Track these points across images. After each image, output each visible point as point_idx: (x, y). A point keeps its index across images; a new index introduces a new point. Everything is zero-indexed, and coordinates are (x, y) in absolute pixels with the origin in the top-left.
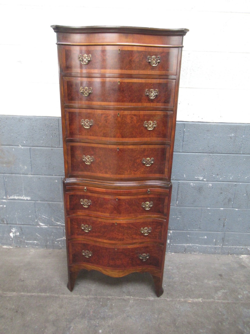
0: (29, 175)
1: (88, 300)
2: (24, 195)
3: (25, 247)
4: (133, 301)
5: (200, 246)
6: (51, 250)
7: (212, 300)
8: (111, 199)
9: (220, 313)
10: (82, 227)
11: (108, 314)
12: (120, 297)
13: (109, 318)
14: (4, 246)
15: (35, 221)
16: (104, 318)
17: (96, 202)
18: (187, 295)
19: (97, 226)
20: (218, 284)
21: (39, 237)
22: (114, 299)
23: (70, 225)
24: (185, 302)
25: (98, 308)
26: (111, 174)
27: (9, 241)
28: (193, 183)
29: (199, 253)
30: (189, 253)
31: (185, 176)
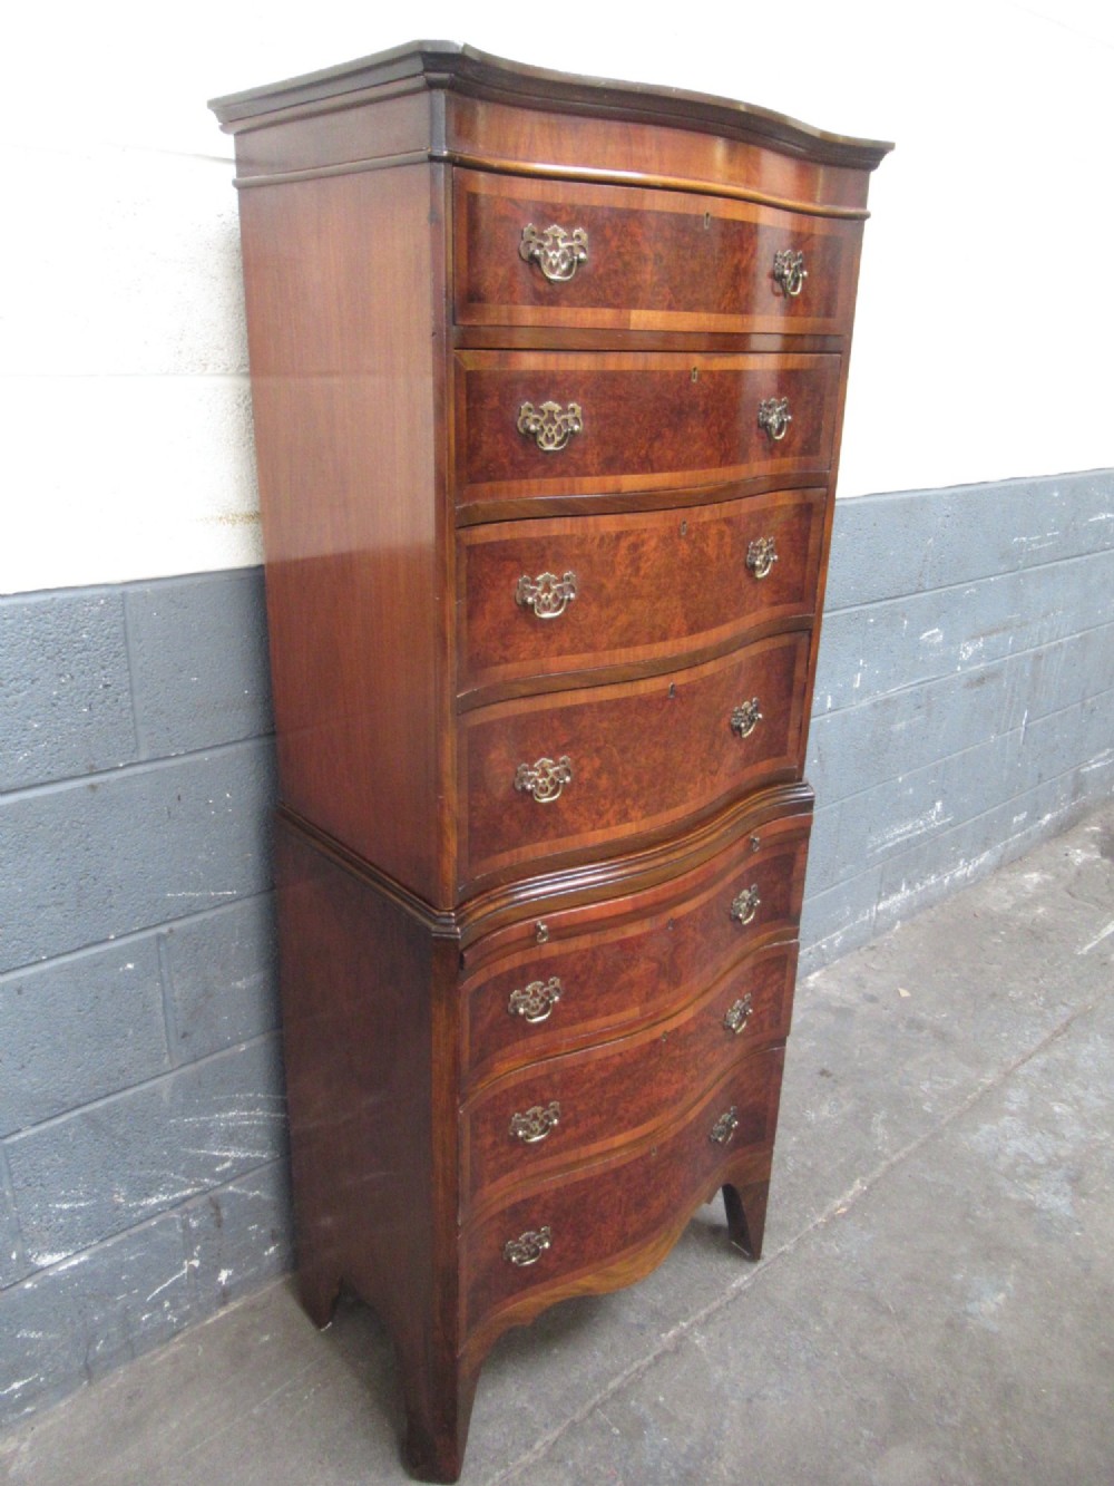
4: (702, 1334)
6: (121, 1376)
7: (884, 1163)
8: (649, 934)
9: (941, 1190)
10: (517, 1127)
11: (684, 1450)
12: (648, 1354)
13: (705, 1462)
15: (10, 1260)
16: (689, 1473)
17: (583, 978)
18: (817, 1195)
19: (588, 1085)
20: (848, 1107)
21: (39, 1340)
22: (640, 1379)
23: (471, 1147)
24: (833, 1219)
25: (627, 1457)
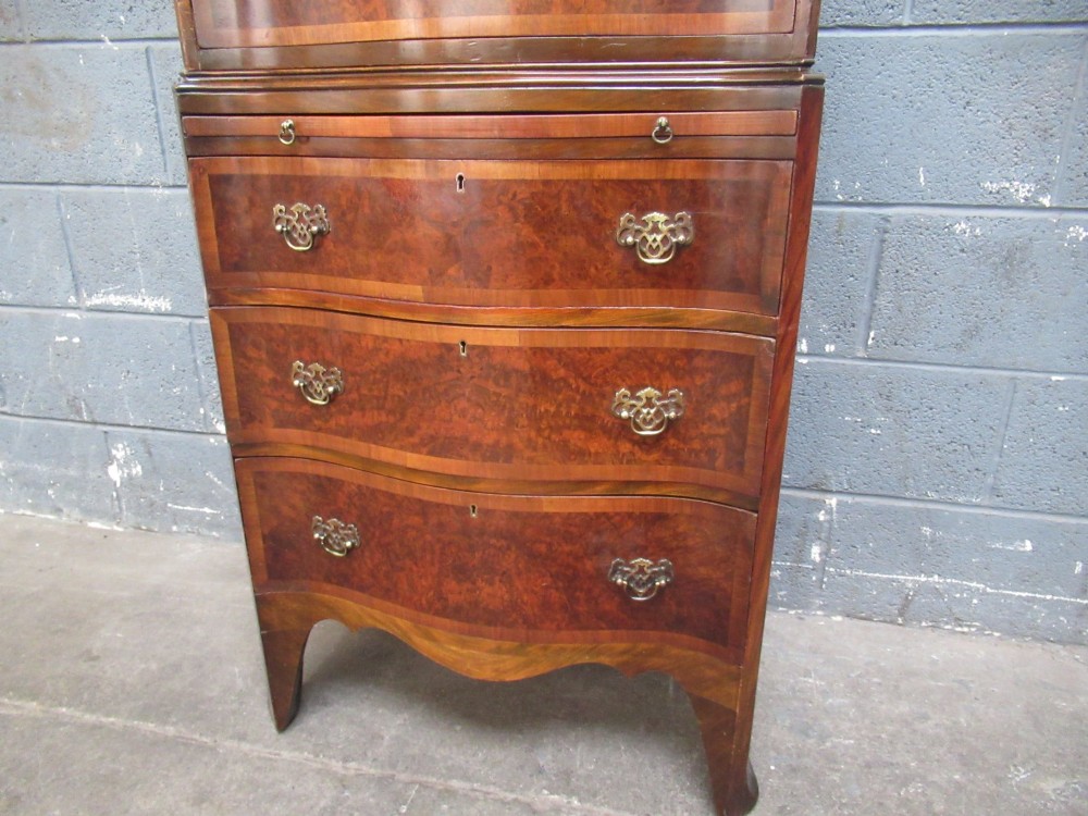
0: (157, 186)
1: (343, 783)
2: (143, 290)
3: (170, 532)
5: (989, 590)
10: (297, 375)
12: (512, 791)
14: (91, 521)
15: (199, 412)
17: (350, 217)
19: (367, 366)
21: (219, 487)
22: (478, 800)
23: (235, 362)
27: (108, 501)
28: (968, 219)
29: (979, 629)
30: (924, 624)
31: (922, 179)
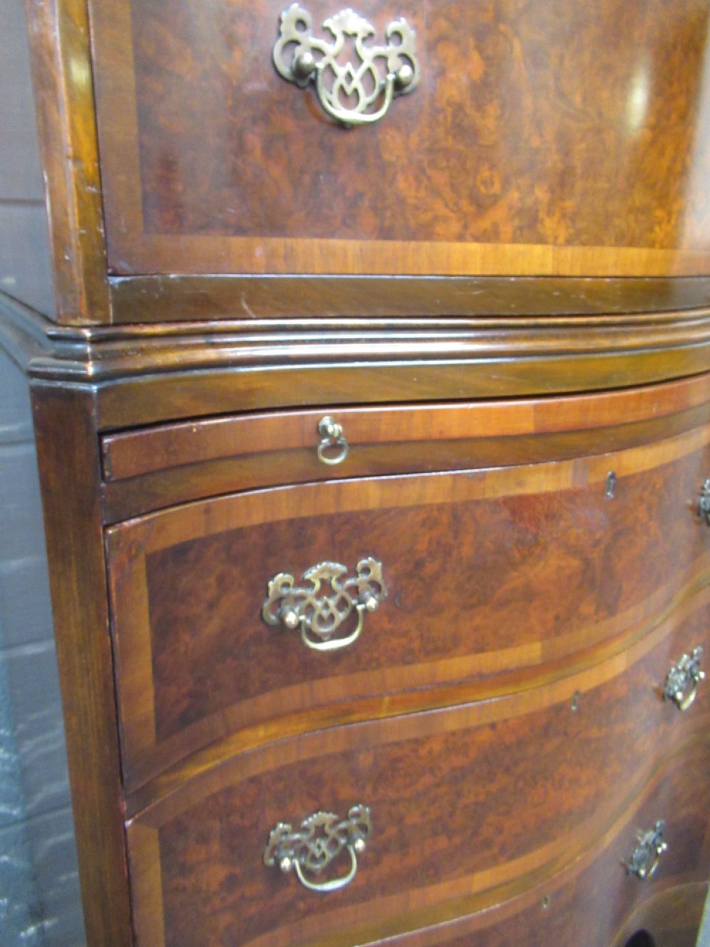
17: (431, 568)
26: (569, 242)
